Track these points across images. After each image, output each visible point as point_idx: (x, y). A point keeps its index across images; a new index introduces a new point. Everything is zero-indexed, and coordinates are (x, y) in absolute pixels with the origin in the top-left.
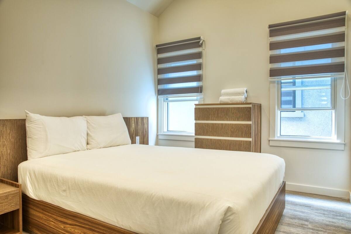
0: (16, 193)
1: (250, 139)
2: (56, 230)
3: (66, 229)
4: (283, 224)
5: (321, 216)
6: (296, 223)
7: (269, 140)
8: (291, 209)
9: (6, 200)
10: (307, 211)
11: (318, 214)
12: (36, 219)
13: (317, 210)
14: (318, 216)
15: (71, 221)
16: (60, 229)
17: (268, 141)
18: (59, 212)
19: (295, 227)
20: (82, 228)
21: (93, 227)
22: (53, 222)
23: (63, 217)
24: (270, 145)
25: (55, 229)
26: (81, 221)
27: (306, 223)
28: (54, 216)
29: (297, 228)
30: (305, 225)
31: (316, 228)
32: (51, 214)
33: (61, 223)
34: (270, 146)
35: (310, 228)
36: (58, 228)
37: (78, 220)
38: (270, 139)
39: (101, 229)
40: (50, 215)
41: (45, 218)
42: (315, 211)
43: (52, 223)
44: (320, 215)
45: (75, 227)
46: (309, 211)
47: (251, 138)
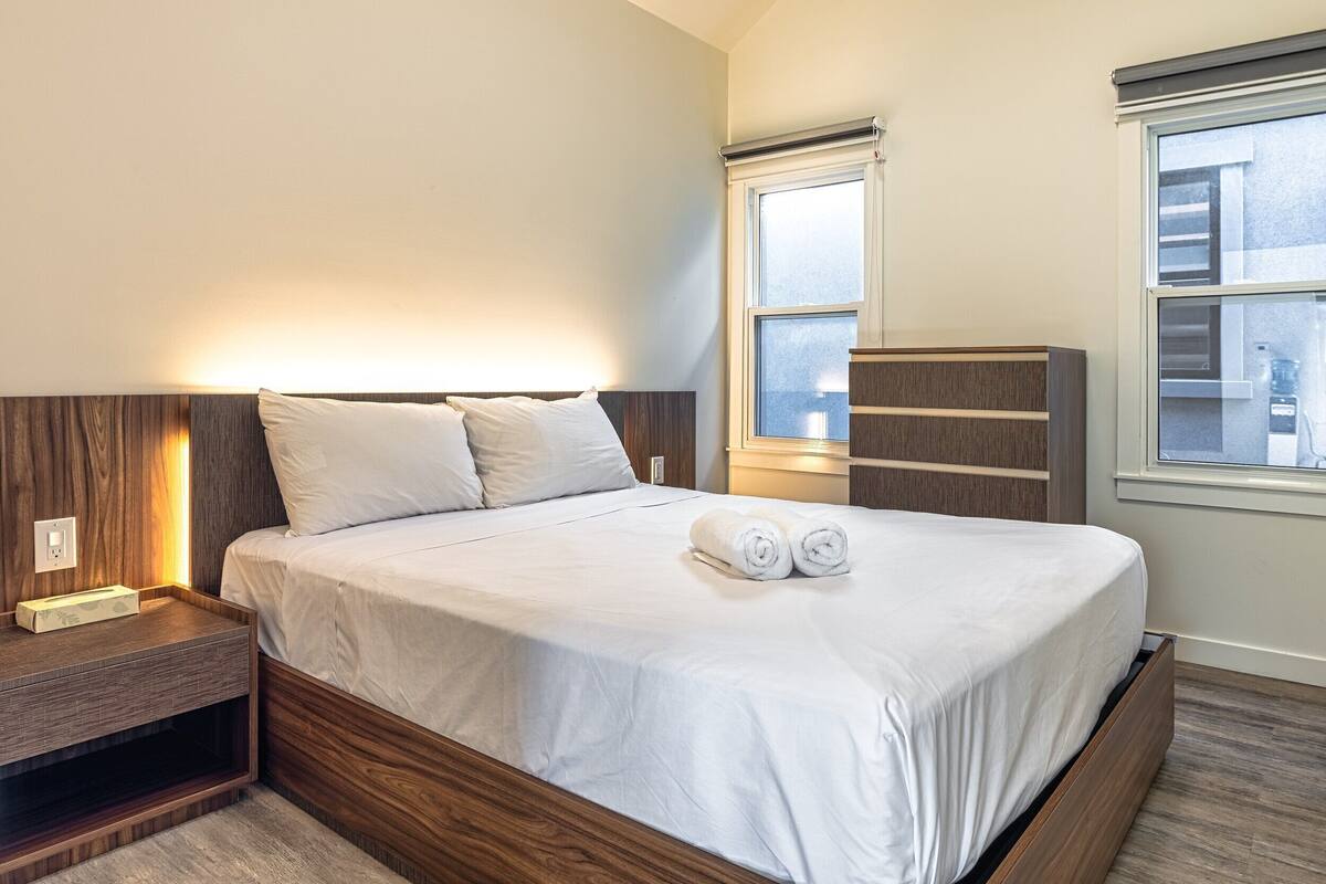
0: (240, 642)
1: (1045, 476)
2: (344, 779)
3: (373, 777)
4: (1163, 786)
5: (1311, 765)
6: (1211, 784)
7: (1116, 480)
8: (1193, 733)
9: (207, 663)
10: (1256, 743)
11: (1299, 757)
12: (285, 736)
13: (1295, 740)
14: (1299, 764)
15: (393, 751)
16: (357, 777)
17: (1113, 482)
18: (356, 716)
19: (1209, 801)
20: (423, 779)
21: (459, 774)
22: (334, 749)
23: (368, 735)
24: (1119, 496)
25: (341, 776)
26: (423, 752)
27: (1252, 787)
28: (341, 730)
29: (1215, 803)
30: (1246, 793)
31: (1286, 809)
32: (331, 722)
33: (358, 755)
34: (1120, 500)
35: (1264, 809)
36: (350, 773)
37: (413, 749)
38: (1120, 474)
39: (485, 785)
40: (327, 724)
41: (312, 736)
42: (1288, 745)
43: (334, 754)
44: (1306, 758)
45: (403, 772)
46: (1264, 745)
47: (1045, 470)
